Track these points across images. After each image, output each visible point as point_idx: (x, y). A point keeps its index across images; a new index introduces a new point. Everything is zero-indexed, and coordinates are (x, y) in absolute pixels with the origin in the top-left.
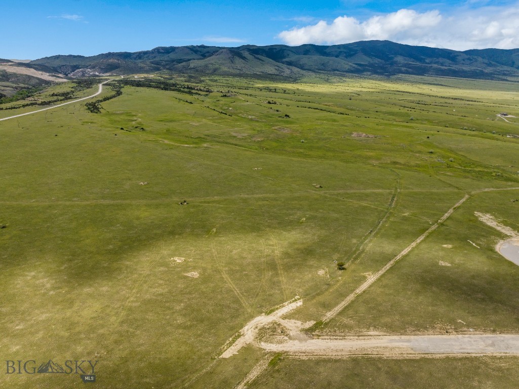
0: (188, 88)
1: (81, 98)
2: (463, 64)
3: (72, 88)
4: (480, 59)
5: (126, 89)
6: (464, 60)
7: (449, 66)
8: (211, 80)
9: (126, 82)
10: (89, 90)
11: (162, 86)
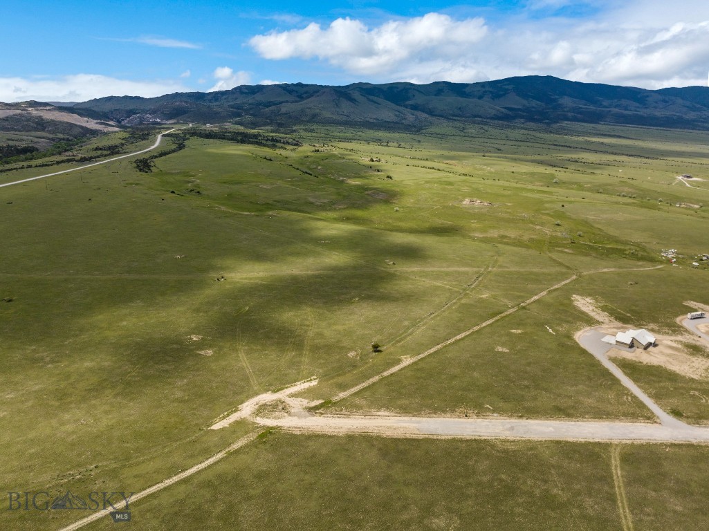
0: (273, 140)
1: (131, 152)
2: (656, 108)
3: (123, 139)
4: (679, 101)
5: (193, 142)
6: (656, 102)
7: (636, 111)
8: (306, 130)
9: (194, 133)
10: (144, 142)
11: (239, 138)
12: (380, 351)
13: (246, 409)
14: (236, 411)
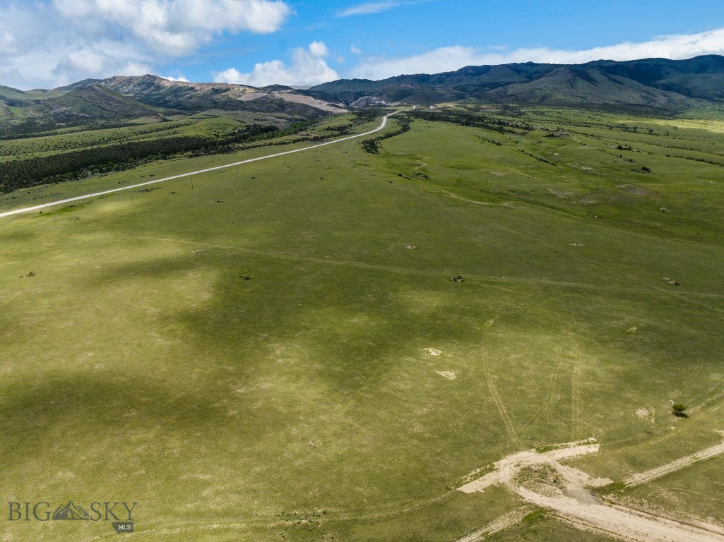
0: (500, 123)
1: (359, 133)
3: (351, 120)
5: (417, 124)
8: (535, 113)
9: (417, 114)
10: (371, 123)
11: (464, 121)
12: (684, 416)
13: (505, 470)
14: (491, 470)
